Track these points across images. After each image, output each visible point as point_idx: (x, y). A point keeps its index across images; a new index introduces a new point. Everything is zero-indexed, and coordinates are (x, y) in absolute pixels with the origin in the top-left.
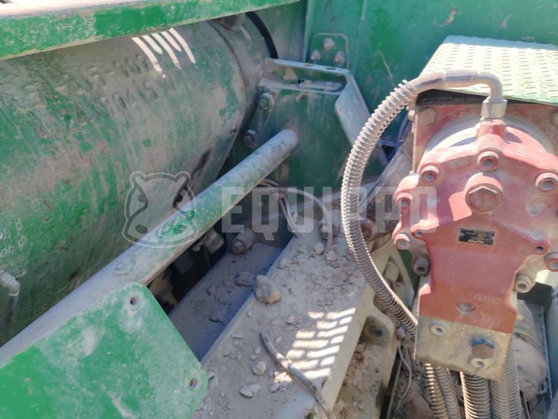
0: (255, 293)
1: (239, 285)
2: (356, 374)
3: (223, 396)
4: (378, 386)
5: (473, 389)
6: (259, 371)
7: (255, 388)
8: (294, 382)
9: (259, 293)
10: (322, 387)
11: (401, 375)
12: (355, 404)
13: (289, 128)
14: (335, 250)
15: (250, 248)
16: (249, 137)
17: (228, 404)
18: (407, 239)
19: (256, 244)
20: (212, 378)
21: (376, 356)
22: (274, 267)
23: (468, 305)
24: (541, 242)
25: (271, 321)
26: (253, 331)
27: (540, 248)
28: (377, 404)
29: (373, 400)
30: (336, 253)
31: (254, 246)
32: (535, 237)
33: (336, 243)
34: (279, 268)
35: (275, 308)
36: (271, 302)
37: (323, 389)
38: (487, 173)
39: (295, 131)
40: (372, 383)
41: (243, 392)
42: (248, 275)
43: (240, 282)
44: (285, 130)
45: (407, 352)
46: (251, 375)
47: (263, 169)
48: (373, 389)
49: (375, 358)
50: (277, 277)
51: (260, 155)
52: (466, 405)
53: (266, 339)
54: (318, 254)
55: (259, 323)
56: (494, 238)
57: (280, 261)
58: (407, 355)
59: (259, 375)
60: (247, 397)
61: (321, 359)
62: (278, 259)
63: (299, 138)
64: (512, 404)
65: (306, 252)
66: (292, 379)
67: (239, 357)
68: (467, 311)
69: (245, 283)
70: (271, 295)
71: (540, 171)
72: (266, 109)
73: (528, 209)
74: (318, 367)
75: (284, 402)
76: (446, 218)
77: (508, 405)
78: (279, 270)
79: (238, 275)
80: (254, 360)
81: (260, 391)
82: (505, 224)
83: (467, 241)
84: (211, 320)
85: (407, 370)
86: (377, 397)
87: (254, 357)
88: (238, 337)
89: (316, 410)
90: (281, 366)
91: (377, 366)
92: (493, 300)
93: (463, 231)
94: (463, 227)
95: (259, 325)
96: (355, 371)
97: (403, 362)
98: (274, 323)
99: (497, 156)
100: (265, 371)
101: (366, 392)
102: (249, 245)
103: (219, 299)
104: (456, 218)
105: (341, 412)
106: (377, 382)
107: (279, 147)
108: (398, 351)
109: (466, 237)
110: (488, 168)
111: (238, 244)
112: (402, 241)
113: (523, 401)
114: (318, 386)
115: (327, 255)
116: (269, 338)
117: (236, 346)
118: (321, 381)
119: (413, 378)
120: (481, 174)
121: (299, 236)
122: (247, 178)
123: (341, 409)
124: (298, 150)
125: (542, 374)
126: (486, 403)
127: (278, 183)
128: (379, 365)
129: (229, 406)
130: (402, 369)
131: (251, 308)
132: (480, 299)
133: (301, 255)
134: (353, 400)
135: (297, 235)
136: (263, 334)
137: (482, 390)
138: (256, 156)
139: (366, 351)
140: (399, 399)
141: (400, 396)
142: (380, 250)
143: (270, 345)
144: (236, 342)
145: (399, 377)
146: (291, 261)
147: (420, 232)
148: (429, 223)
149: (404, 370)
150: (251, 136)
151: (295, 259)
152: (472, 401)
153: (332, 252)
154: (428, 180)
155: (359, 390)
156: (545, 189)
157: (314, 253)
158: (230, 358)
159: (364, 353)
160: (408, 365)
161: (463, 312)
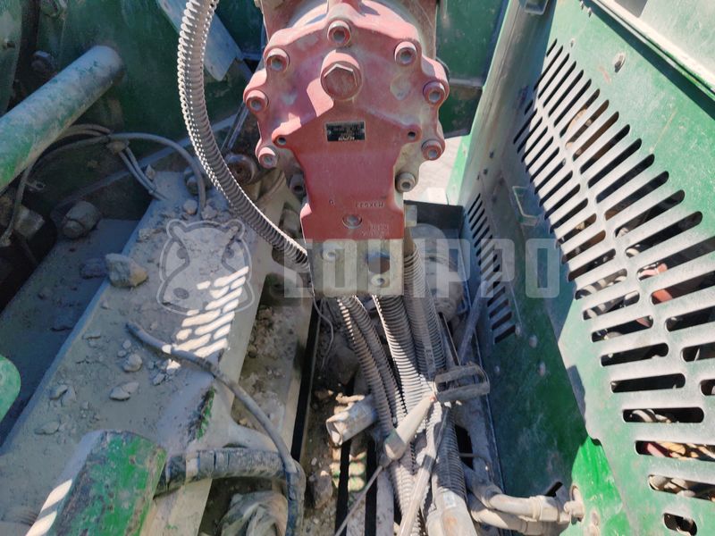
0: (109, 278)
1: (87, 278)
2: (266, 342)
3: (87, 408)
4: (294, 348)
5: (391, 320)
6: (133, 366)
7: (132, 386)
8: (183, 366)
9: (113, 277)
10: (219, 361)
11: (321, 331)
12: (270, 372)
13: (102, 43)
14: (212, 205)
15: (94, 228)
16: (39, 62)
17: (95, 414)
18: (272, 152)
19: (102, 221)
20: (65, 392)
21: (287, 317)
22: (131, 241)
23: (355, 217)
24: (412, 126)
25: (140, 306)
26: (115, 324)
27: (412, 134)
28: (295, 366)
29: (290, 363)
30: (215, 209)
31: (100, 223)
32: (405, 122)
33: (212, 196)
34: (139, 241)
35: (141, 290)
36: (135, 284)
37: (220, 363)
38: (341, 49)
39: (113, 48)
40: (287, 346)
41: (114, 395)
42: (98, 262)
43: (88, 273)
44: (98, 47)
45: (325, 306)
46: (123, 374)
47: (70, 103)
48: (289, 352)
49: (287, 320)
50: (138, 253)
51: (59, 83)
52: (388, 339)
53: (135, 328)
54: (191, 215)
55: (122, 313)
56: (364, 131)
57: (138, 233)
58: (326, 310)
59: (133, 372)
60: (123, 400)
61: (213, 332)
62: (135, 231)
63: (122, 57)
64: (430, 323)
65: (174, 214)
66: (181, 363)
67: (101, 359)
68: (355, 224)
69: (95, 273)
70: (132, 274)
71: (396, 42)
72: (54, 15)
73: (394, 90)
74: (212, 341)
75: (174, 391)
76: (308, 116)
77: (426, 326)
78: (138, 244)
79: (83, 266)
80: (124, 357)
81: (139, 388)
82: (372, 110)
83: (337, 140)
84: (54, 330)
85: (328, 325)
86: (295, 360)
87: (121, 353)
88: (93, 335)
89: (215, 387)
90: (163, 353)
91: (290, 327)
92: (377, 205)
93: (330, 128)
94: (328, 123)
95: (124, 315)
96: (265, 339)
97: (322, 318)
98: (144, 308)
99: (347, 26)
100: (142, 365)
101: (281, 357)
102: (90, 224)
103: (60, 302)
104: (319, 113)
105: (254, 386)
106: (293, 343)
107: (91, 70)
108: (313, 307)
109: (335, 134)
110: (340, 42)
111: (72, 224)
112: (266, 156)
113: (443, 322)
114: (214, 361)
115: (202, 213)
116: (139, 326)
117: (95, 347)
118: (218, 354)
119: (335, 332)
120: (335, 51)
121: (161, 198)
122: (43, 117)
123: (254, 382)
124: (126, 76)
125: (458, 292)
126: (406, 330)
127: (109, 127)
128: (293, 326)
129: (97, 417)
130: (322, 325)
131: (107, 298)
132: (364, 206)
133: (166, 220)
134: (268, 370)
135: (157, 196)
136: (130, 323)
137: (399, 318)
138: (52, 85)
139: (275, 314)
140: (322, 356)
141: (322, 353)
142: (269, 194)
143: (143, 333)
144: (93, 343)
145: (320, 334)
146: (153, 230)
147: (281, 138)
148: (290, 125)
149: (324, 326)
150: (43, 60)
151: (160, 226)
152: (392, 333)
153: (208, 208)
154: (277, 69)
155: (273, 358)
156: (404, 62)
157: (184, 214)
158: (88, 363)
159: (273, 318)
160: (328, 320)
161: (351, 226)
